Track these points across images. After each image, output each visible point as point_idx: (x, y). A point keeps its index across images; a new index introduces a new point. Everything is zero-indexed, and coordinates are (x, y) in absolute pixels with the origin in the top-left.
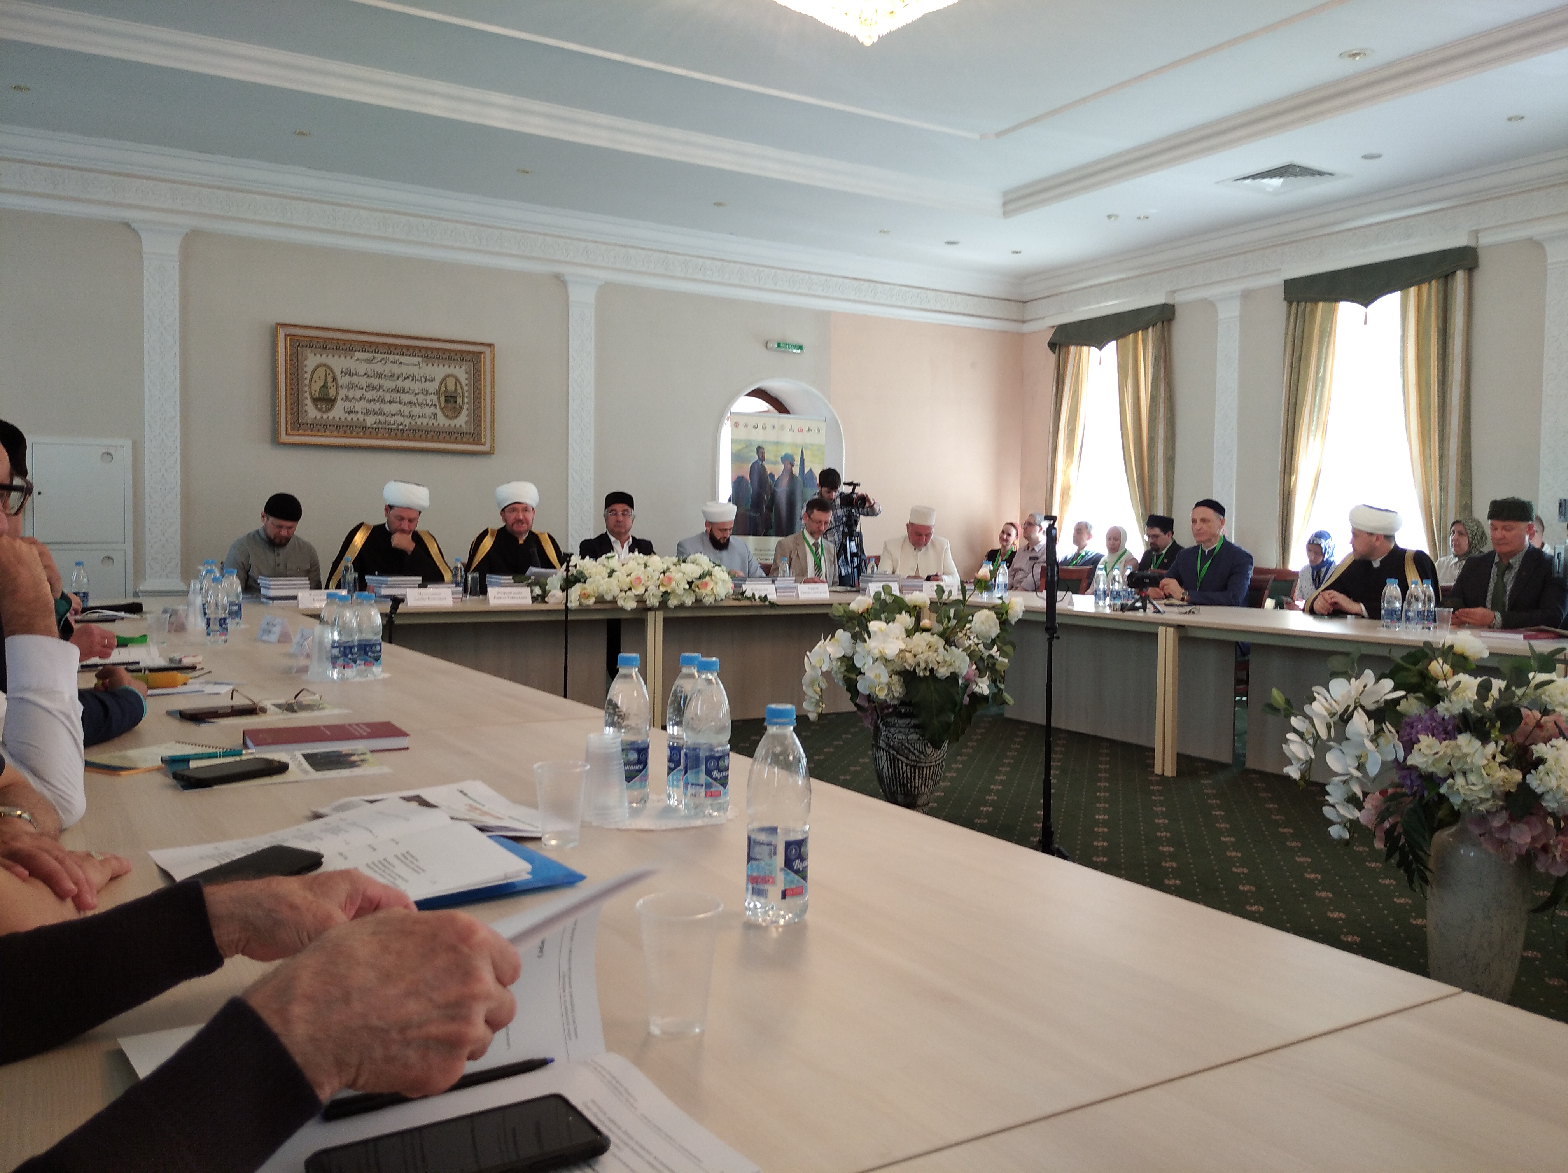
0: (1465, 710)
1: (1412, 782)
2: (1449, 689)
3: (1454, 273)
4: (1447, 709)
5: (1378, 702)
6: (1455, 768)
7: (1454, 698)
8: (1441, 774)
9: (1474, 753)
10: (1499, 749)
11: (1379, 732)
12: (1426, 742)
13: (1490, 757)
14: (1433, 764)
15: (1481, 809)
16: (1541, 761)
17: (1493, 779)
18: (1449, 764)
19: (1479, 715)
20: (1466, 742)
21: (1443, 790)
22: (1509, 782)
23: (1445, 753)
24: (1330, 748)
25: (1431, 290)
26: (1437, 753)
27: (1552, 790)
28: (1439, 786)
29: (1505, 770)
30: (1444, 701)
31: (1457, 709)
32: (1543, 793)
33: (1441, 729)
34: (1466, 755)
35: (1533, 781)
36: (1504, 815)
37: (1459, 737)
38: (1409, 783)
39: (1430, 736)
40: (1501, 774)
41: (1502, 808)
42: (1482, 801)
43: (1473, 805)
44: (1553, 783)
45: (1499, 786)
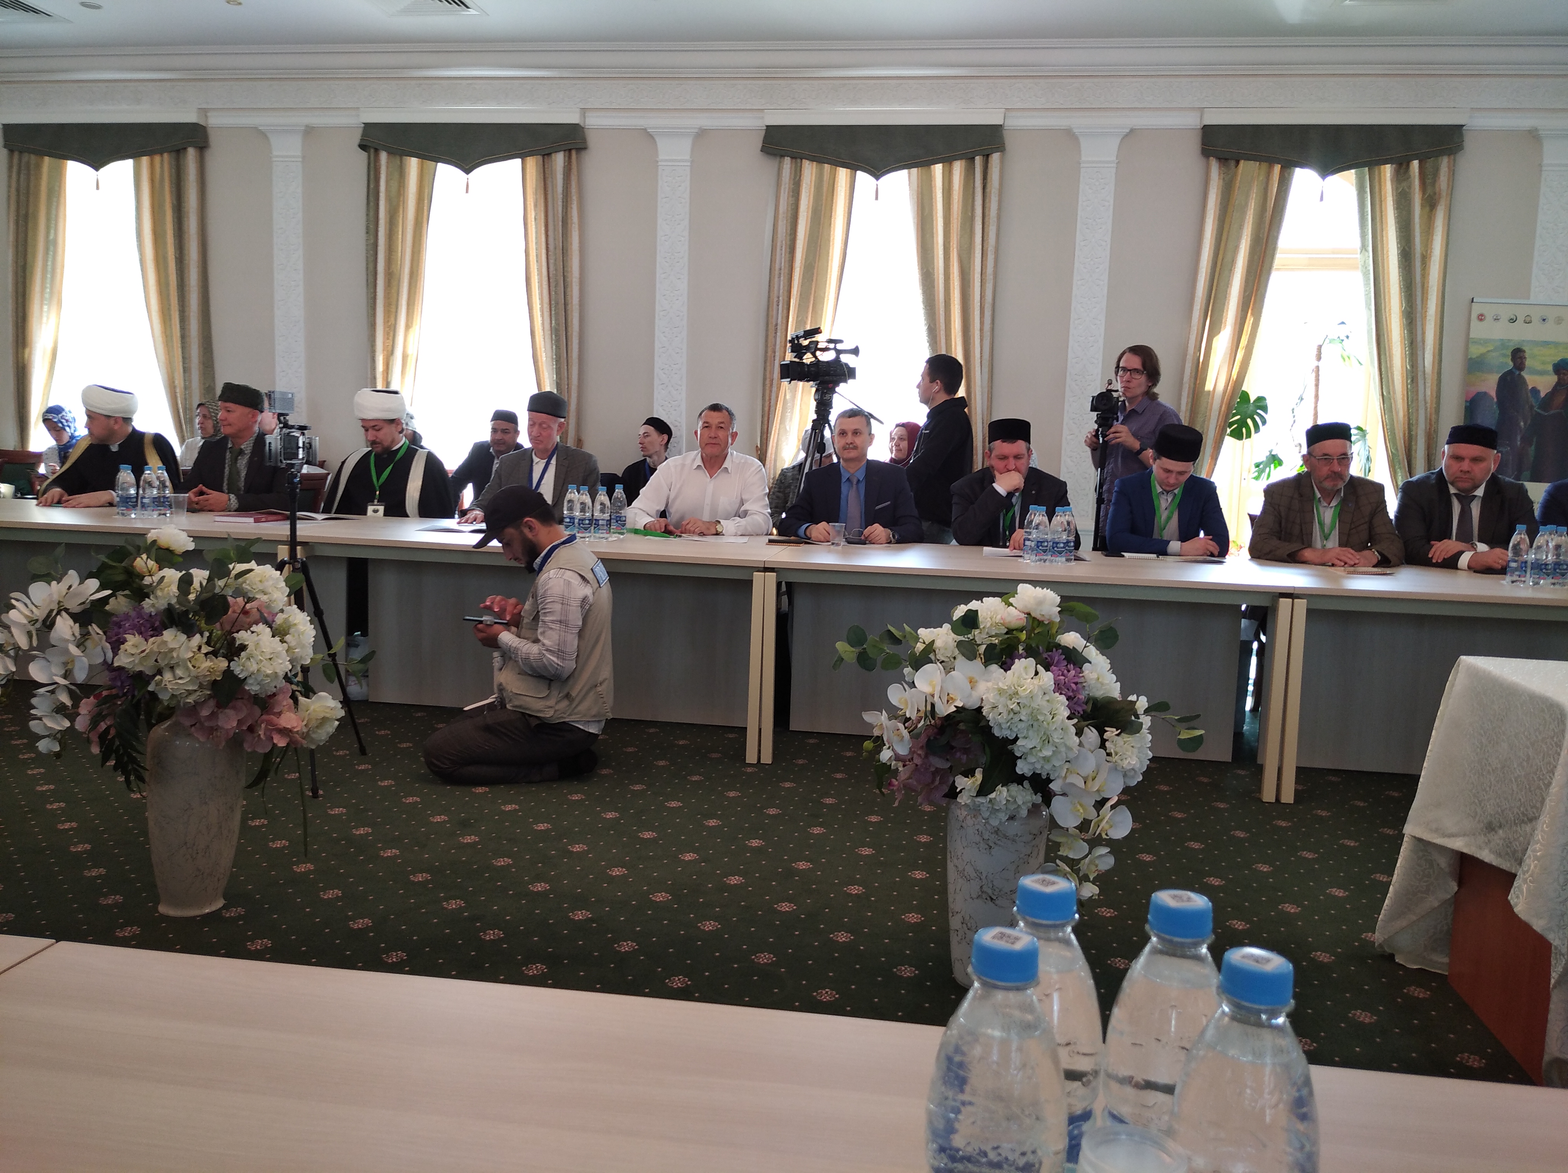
0: (169, 604)
1: (122, 683)
2: (155, 584)
3: (185, 149)
4: (153, 605)
5: (83, 603)
6: (162, 663)
7: (159, 593)
8: (149, 672)
9: (180, 647)
10: (205, 640)
11: (85, 635)
12: (133, 642)
13: (195, 650)
14: (141, 663)
15: (188, 701)
16: (243, 647)
17: (199, 670)
18: (156, 661)
19: (184, 609)
20: (171, 637)
21: (151, 688)
22: (215, 671)
23: (151, 651)
24: (33, 658)
25: (163, 163)
26: (143, 651)
27: (253, 673)
28: (149, 683)
29: (211, 661)
30: (149, 598)
31: (162, 604)
32: (246, 678)
33: (149, 626)
34: (172, 650)
35: (237, 668)
36: (212, 703)
37: (164, 632)
38: (119, 684)
39: (137, 635)
40: (206, 664)
41: (210, 696)
42: (190, 693)
43: (181, 698)
44: (253, 667)
45: (205, 676)
